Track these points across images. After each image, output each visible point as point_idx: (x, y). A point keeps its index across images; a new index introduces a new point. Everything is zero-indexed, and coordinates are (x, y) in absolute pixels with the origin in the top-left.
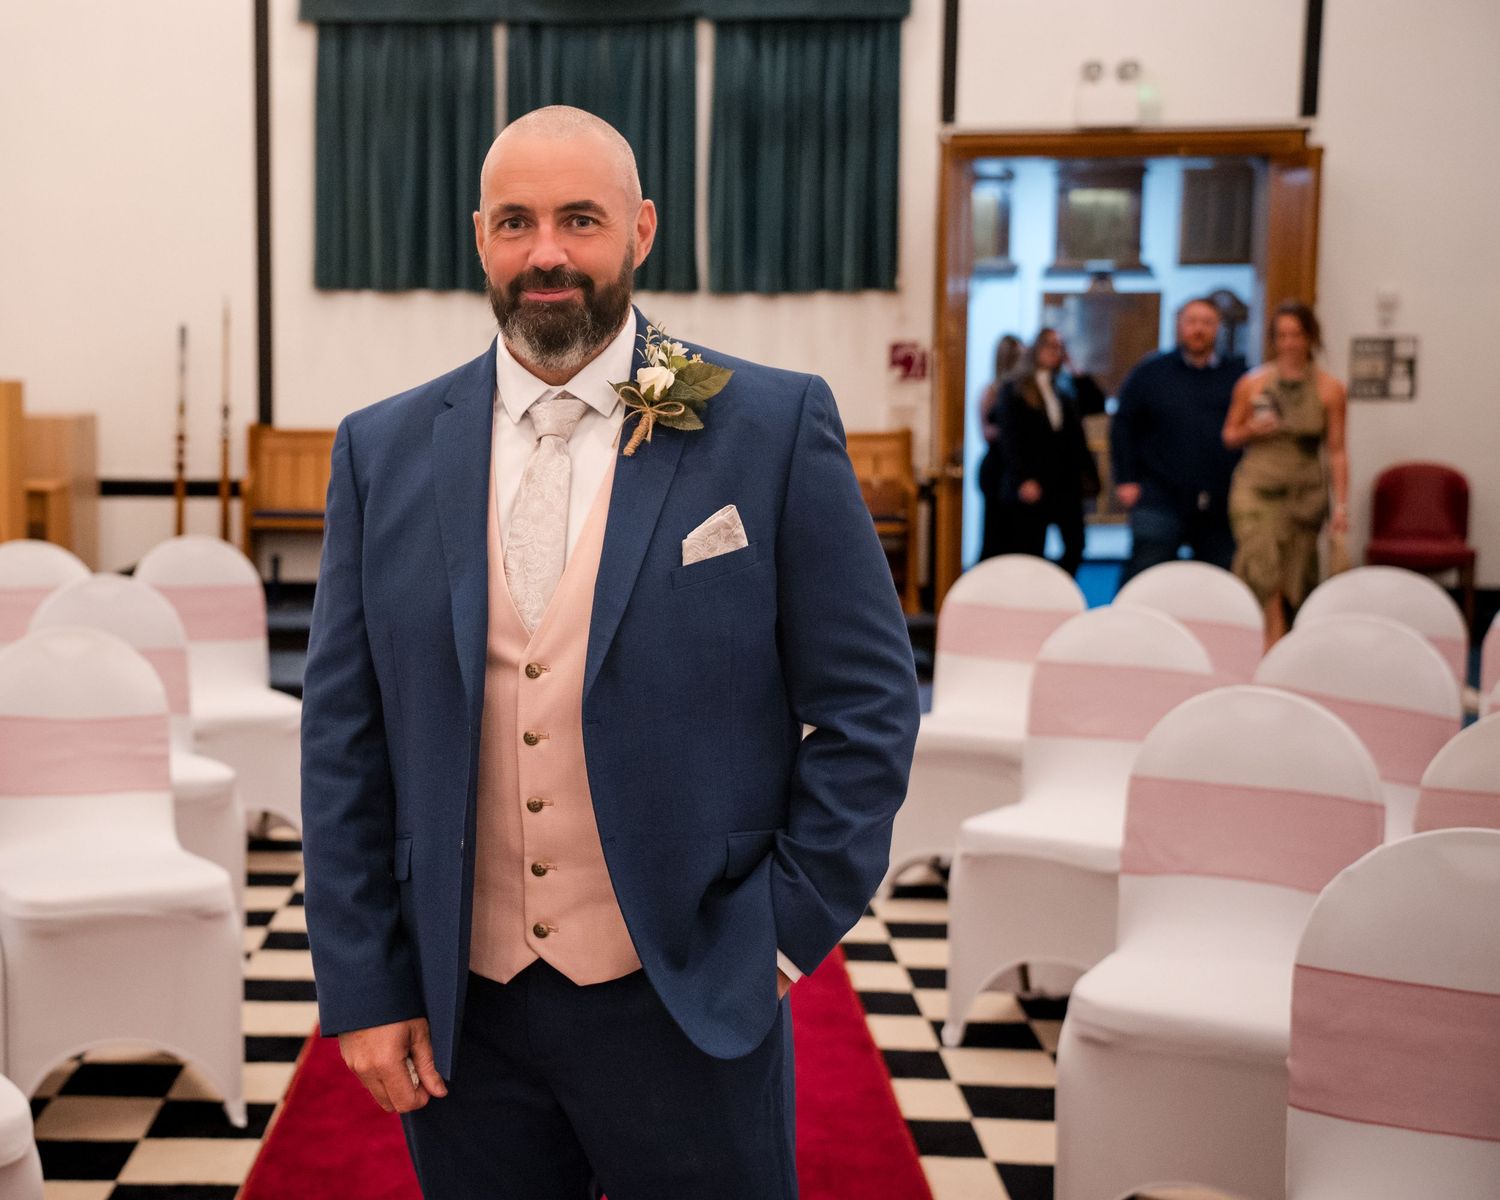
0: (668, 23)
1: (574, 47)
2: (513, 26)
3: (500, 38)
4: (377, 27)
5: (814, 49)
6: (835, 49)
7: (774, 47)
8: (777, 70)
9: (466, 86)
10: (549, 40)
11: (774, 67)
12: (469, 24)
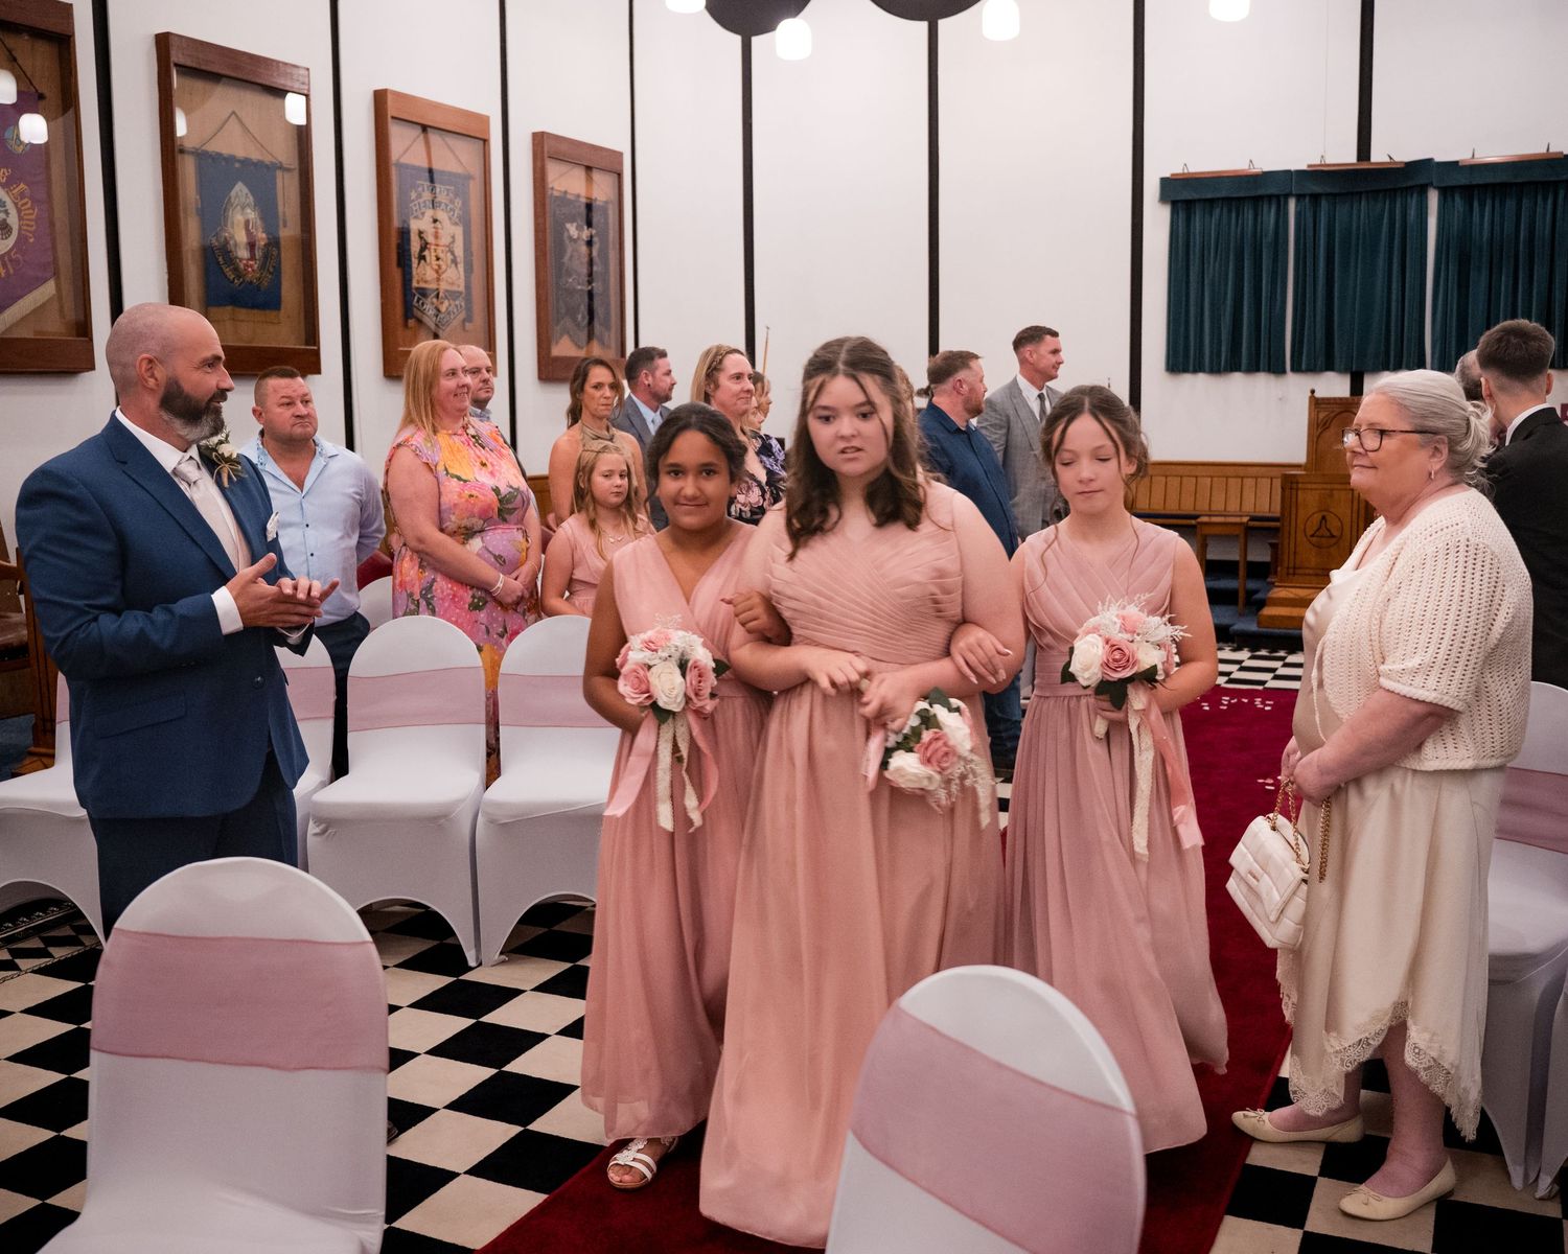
0: (1409, 190)
1: (1342, 211)
2: (1299, 197)
3: (1292, 204)
4: (1212, 201)
5: (1511, 204)
6: (1526, 203)
7: (1482, 205)
8: (1484, 220)
9: (1268, 239)
10: (1324, 204)
11: (1482, 216)
12: (1270, 197)
